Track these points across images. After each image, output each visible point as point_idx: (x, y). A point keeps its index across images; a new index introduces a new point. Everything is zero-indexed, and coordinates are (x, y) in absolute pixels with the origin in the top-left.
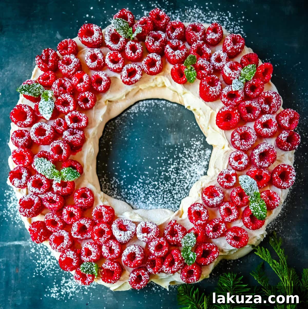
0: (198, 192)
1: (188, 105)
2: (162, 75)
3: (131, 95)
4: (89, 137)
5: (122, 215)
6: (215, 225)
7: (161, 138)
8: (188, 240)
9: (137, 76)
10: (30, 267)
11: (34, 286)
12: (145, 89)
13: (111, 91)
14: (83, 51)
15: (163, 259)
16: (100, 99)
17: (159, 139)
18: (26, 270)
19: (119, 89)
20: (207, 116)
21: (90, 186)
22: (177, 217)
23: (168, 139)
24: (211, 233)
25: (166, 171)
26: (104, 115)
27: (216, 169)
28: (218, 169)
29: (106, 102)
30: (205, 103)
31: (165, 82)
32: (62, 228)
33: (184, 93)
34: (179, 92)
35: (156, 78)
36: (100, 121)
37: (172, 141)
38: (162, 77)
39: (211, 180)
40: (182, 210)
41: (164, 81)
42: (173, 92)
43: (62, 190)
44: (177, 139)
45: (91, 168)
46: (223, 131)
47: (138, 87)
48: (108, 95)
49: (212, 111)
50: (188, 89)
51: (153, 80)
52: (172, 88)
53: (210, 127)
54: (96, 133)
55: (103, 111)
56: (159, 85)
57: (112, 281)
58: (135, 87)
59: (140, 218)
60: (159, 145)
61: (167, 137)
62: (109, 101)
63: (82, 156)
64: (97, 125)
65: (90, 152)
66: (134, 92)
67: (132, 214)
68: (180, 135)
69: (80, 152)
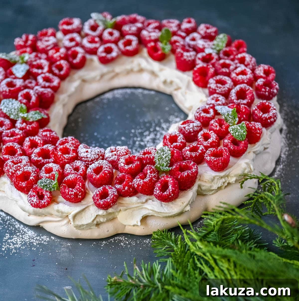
6: (192, 147)
17: (134, 117)
19: (95, 69)
24: (188, 151)
25: (142, 141)
32: (21, 155)
34: (155, 70)
41: (140, 63)
43: (26, 127)
44: (154, 117)
47: (114, 70)
49: (189, 78)
52: (149, 67)
53: (187, 91)
60: (134, 121)
62: (82, 80)
64: (69, 94)
66: (110, 76)
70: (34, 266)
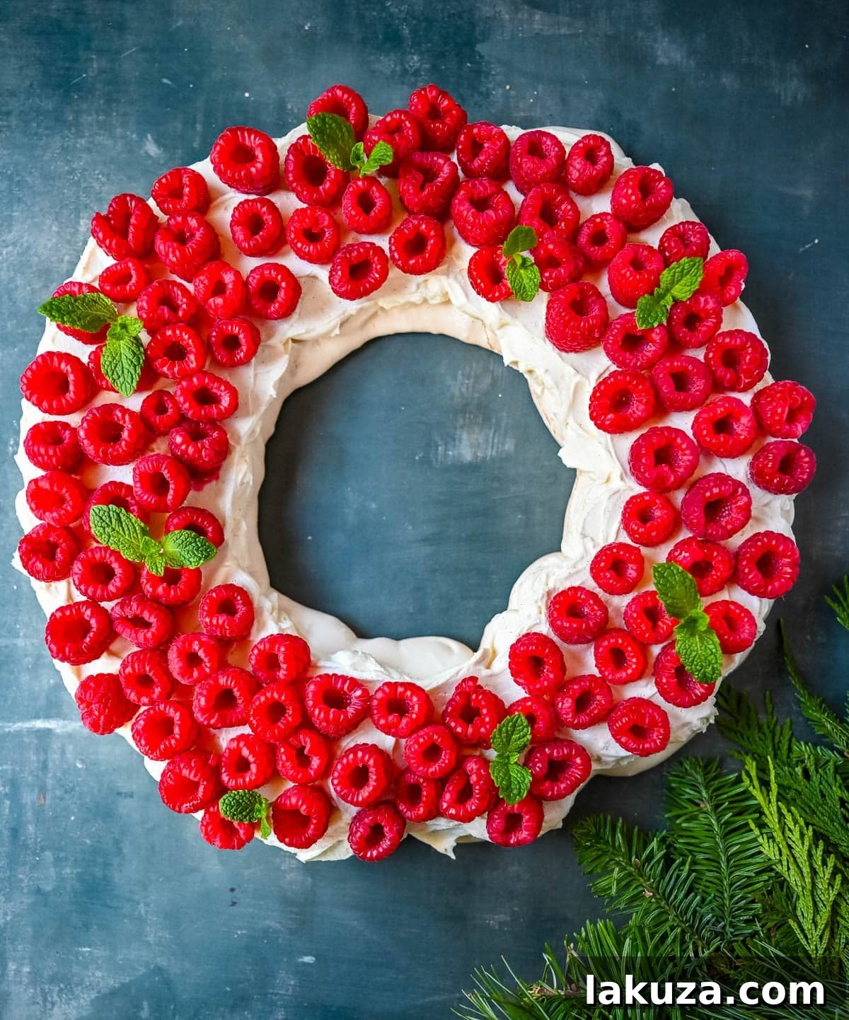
0: (536, 602)
1: (514, 359)
2: (443, 274)
3: (353, 324)
4: (238, 440)
5: (329, 659)
7: (436, 443)
10: (77, 789)
11: (88, 841)
12: (392, 308)
13: (300, 315)
14: (223, 203)
15: (440, 783)
16: (270, 336)
17: (430, 445)
18: (67, 796)
19: (321, 309)
20: (564, 392)
21: (241, 579)
22: (478, 667)
23: (454, 446)
26: (282, 379)
27: (586, 539)
28: (592, 539)
29: (286, 344)
30: (560, 356)
31: (450, 293)
33: (503, 326)
34: (487, 322)
35: (426, 281)
36: (271, 396)
38: (443, 278)
39: (573, 571)
40: (493, 647)
41: (448, 289)
42: (472, 319)
44: (478, 446)
45: (244, 526)
46: (608, 436)
47: (377, 304)
48: (292, 326)
49: (578, 378)
50: (514, 315)
51: (418, 287)
52: (471, 309)
53: (571, 420)
54: (258, 430)
55: (278, 369)
56: (432, 299)
58: (367, 304)
59: (379, 668)
60: (429, 462)
61: (451, 439)
62: (294, 341)
63: (219, 493)
64: (263, 409)
65: (242, 483)
66: (364, 317)
67: (357, 659)
68: (487, 436)
69: (214, 483)
70: (234, 904)
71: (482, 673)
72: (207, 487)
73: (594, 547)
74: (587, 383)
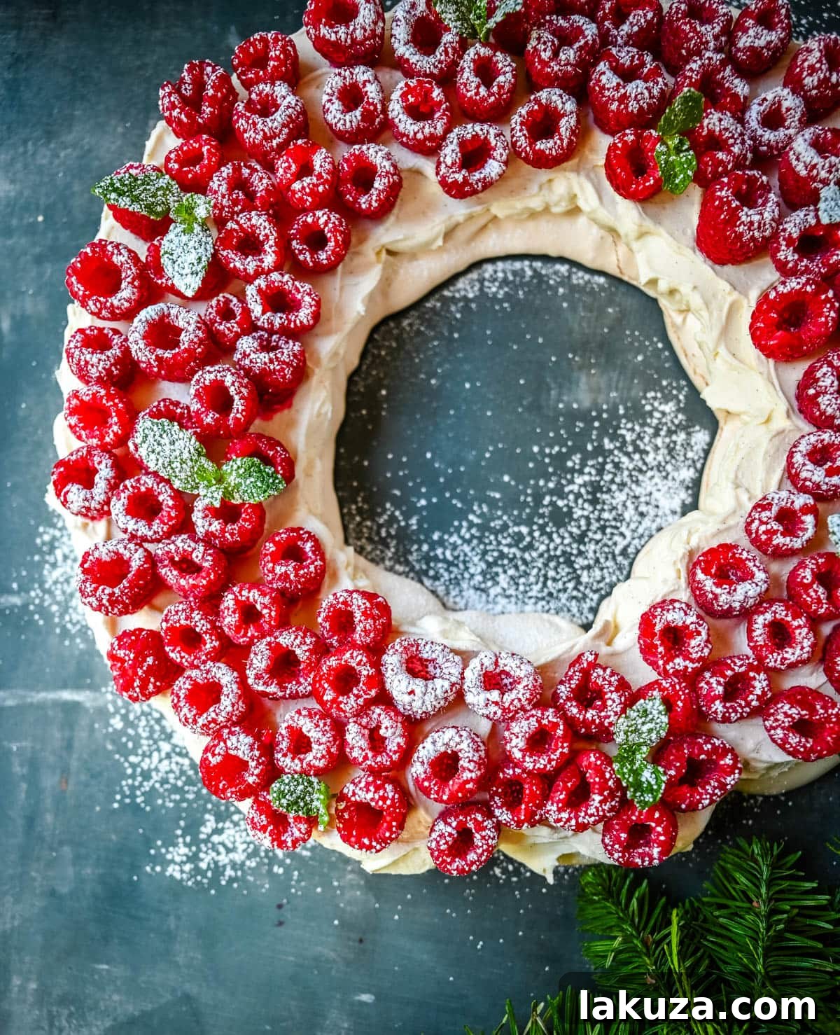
0: (675, 563)
1: (652, 275)
2: (572, 171)
3: (461, 235)
4: (318, 363)
5: (413, 624)
6: (732, 677)
7: (548, 385)
8: (640, 721)
9: (493, 168)
10: (105, 774)
11: (114, 837)
12: (509, 217)
13: (397, 217)
14: (315, 79)
15: (547, 780)
16: (362, 241)
17: (539, 387)
18: (93, 782)
19: (423, 213)
20: (715, 314)
21: (314, 525)
22: (597, 643)
23: (570, 390)
24: (717, 702)
25: (559, 492)
26: (371, 298)
27: (739, 490)
28: (748, 490)
29: (378, 253)
30: (713, 269)
31: (579, 195)
32: (216, 656)
33: (642, 235)
34: (622, 231)
35: (550, 181)
36: (359, 313)
37: (582, 396)
38: (572, 176)
39: (722, 527)
40: (615, 621)
41: (577, 190)
42: (602, 232)
43: (223, 531)
44: (599, 390)
45: (319, 465)
46: (771, 361)
47: (488, 210)
48: (387, 230)
49: (735, 295)
50: (657, 221)
51: (541, 188)
52: (603, 215)
53: (722, 350)
54: (342, 352)
55: (367, 282)
56: (556, 205)
57: (374, 844)
59: (473, 637)
60: (539, 408)
61: (566, 380)
62: (390, 252)
63: (292, 424)
64: (348, 327)
65: (319, 415)
66: (474, 227)
67: (447, 626)
68: (610, 379)
69: (286, 412)
70: (281, 924)
71: (604, 650)
72: (278, 417)
73: (750, 499)
74: (745, 302)
